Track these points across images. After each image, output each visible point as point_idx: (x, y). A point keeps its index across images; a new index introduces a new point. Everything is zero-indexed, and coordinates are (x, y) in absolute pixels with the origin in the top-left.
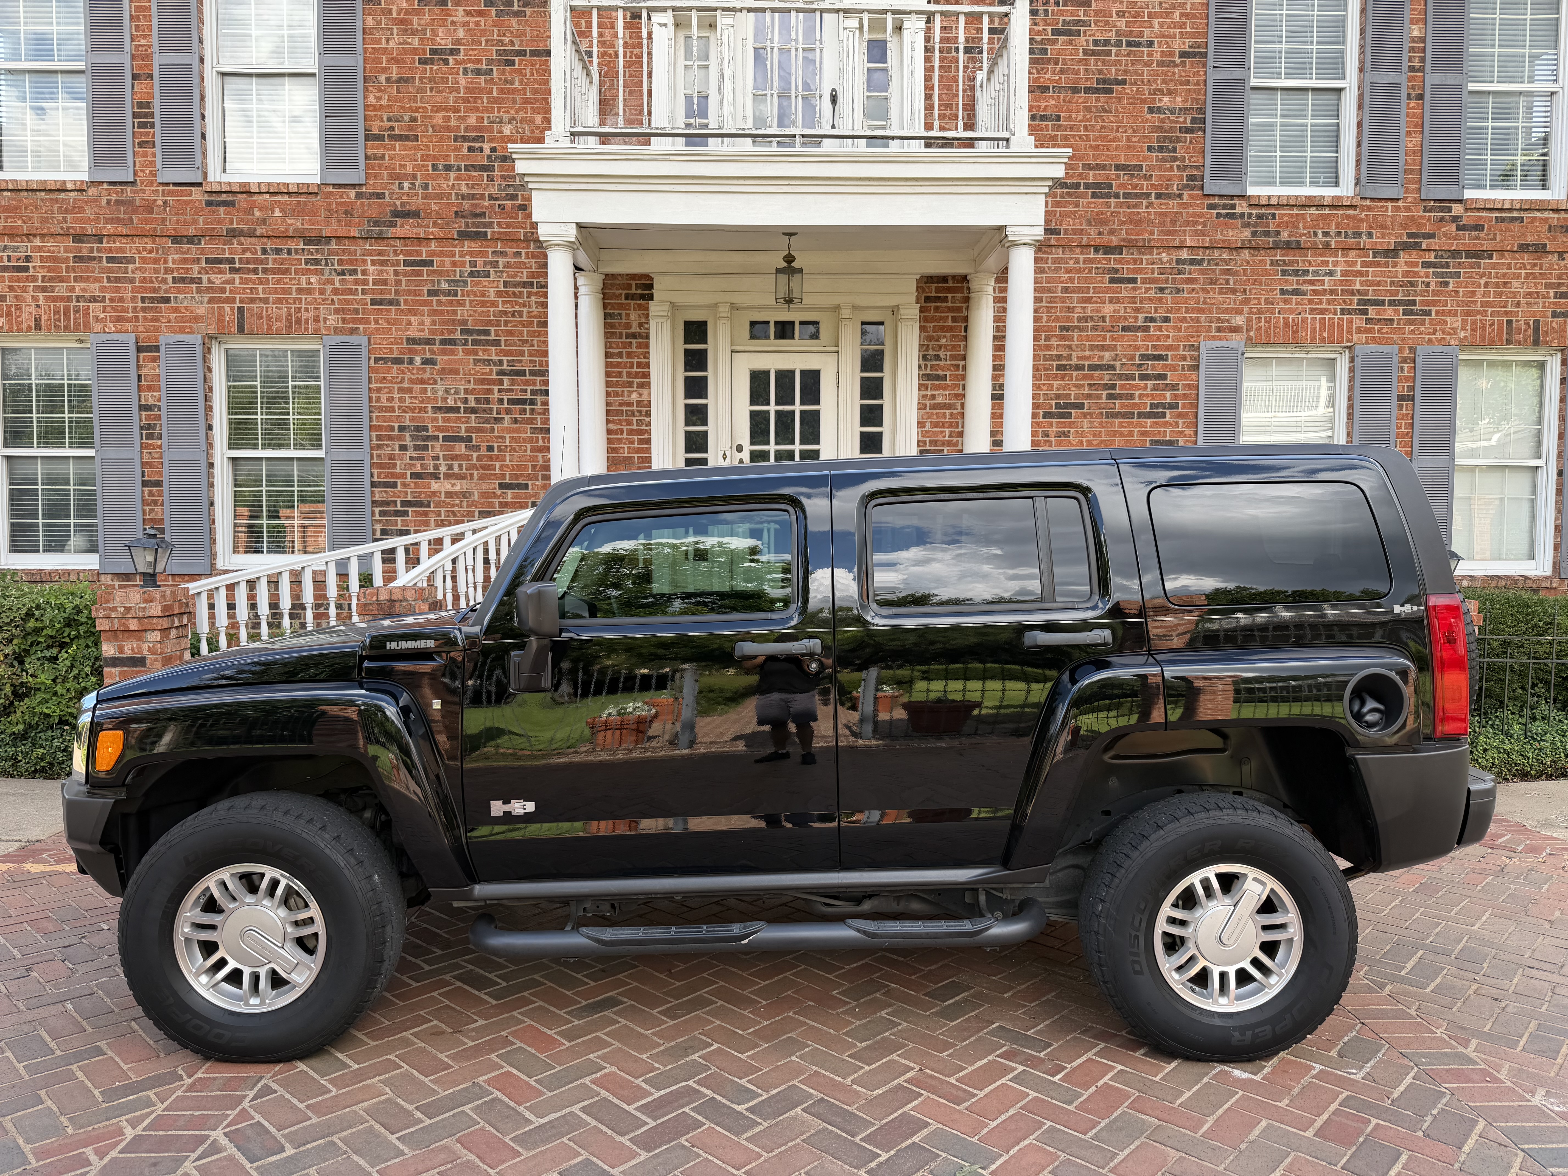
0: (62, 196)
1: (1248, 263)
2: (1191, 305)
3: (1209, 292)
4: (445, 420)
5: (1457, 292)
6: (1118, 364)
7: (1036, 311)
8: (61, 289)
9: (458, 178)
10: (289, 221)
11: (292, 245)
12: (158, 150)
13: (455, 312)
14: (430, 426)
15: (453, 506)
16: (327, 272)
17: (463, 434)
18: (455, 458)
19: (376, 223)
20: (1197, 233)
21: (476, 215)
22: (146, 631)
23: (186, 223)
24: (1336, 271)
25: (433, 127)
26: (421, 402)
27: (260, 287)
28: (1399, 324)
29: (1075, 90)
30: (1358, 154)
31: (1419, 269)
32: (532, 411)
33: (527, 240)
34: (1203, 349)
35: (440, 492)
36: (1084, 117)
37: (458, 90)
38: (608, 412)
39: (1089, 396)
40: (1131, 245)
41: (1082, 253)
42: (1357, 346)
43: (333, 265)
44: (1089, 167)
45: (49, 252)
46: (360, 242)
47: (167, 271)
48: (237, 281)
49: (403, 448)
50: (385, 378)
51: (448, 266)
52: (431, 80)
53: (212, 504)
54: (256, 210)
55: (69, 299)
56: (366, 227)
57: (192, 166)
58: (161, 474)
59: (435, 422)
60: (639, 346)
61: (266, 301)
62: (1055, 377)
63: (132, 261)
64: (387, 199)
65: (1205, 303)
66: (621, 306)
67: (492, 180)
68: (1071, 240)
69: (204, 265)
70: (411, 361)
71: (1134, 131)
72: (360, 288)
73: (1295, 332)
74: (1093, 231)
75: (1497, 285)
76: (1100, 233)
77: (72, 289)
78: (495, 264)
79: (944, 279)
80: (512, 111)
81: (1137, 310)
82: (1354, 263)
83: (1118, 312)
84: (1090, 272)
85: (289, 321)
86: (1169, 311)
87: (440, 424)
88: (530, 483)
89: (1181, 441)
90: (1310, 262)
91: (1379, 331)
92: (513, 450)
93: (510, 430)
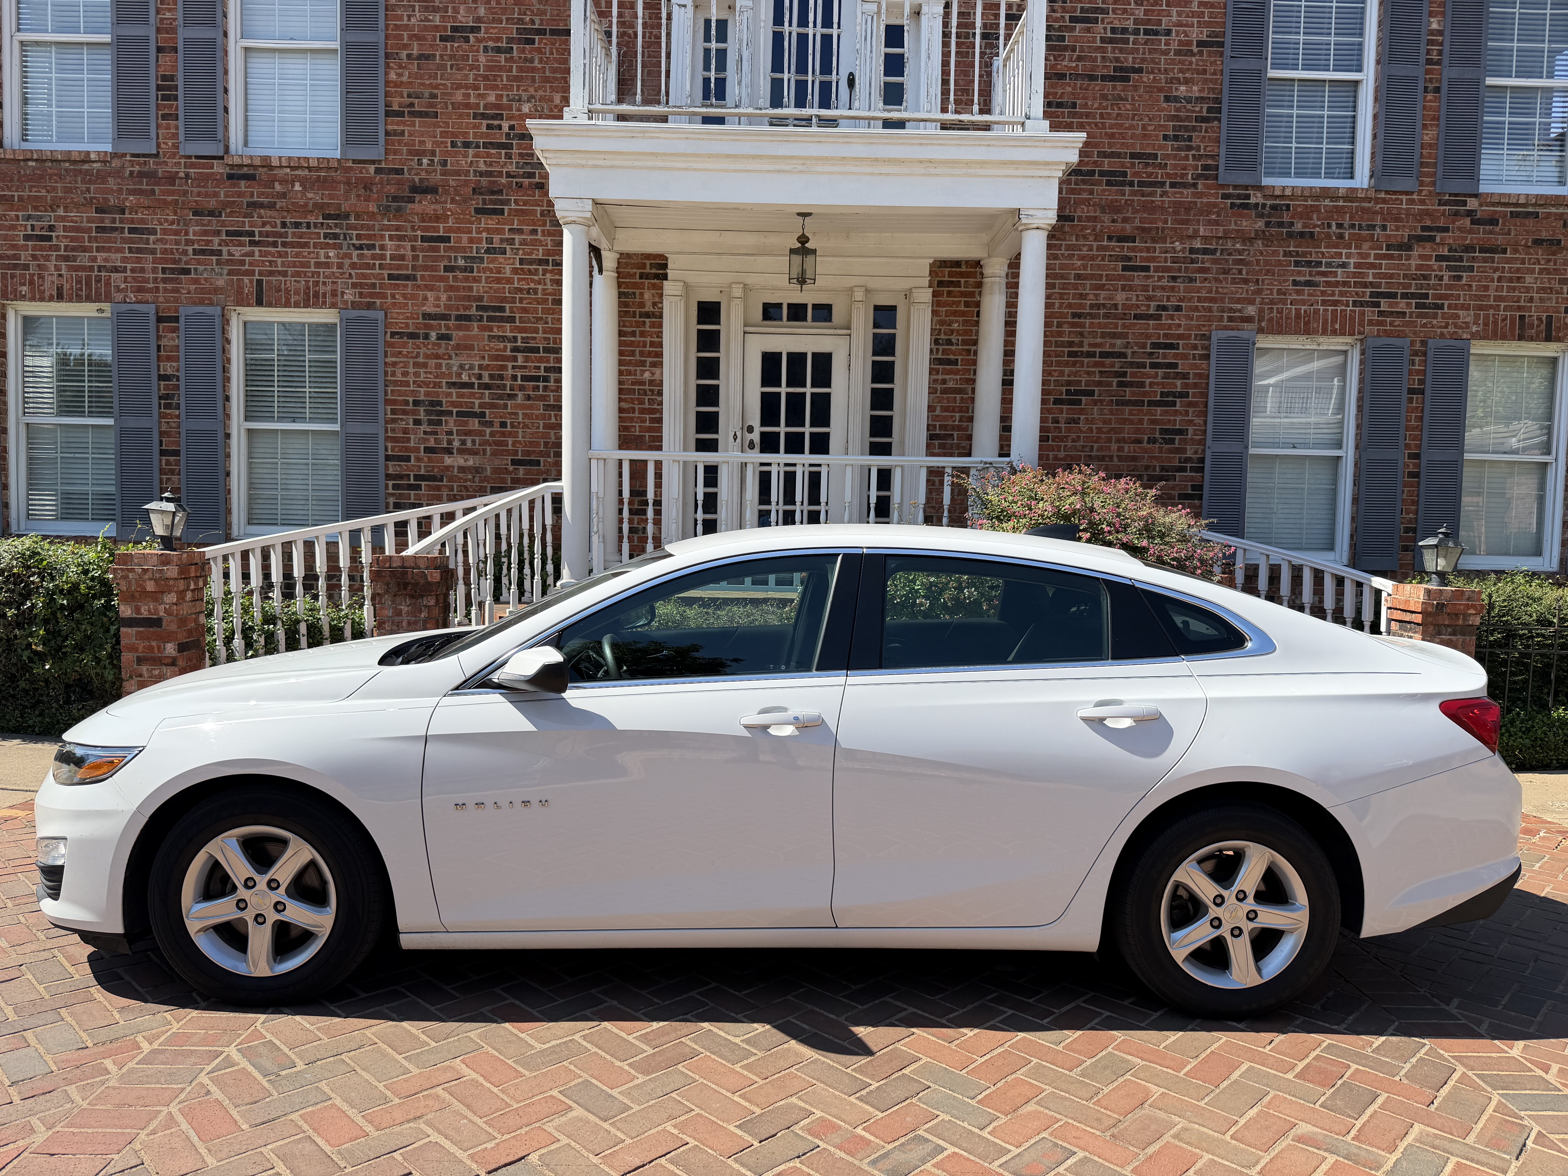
0: (86, 167)
1: (1261, 253)
2: (1204, 294)
3: (1221, 282)
4: (459, 396)
5: (1470, 286)
6: (1129, 351)
7: (1048, 297)
8: (83, 259)
9: (476, 155)
10: (310, 195)
11: (311, 219)
12: (181, 123)
13: (470, 289)
14: (444, 400)
15: (466, 481)
16: (345, 247)
17: (477, 409)
18: (468, 433)
19: (395, 199)
20: (1210, 222)
21: (493, 193)
22: (163, 592)
23: (207, 195)
24: (1349, 263)
25: (452, 104)
26: (436, 377)
27: (279, 260)
28: (1411, 317)
29: (1092, 78)
30: (1373, 146)
31: (1433, 262)
32: (545, 388)
33: (543, 218)
34: (1214, 338)
35: (453, 467)
36: (1100, 104)
37: (478, 68)
38: (621, 391)
39: (1099, 384)
40: (1145, 234)
41: (1095, 240)
42: (1369, 339)
43: (351, 239)
44: (1104, 155)
45: (72, 221)
46: (379, 217)
47: (188, 242)
48: (257, 254)
49: (417, 422)
50: (400, 353)
51: (465, 243)
52: (452, 57)
53: (228, 474)
54: (276, 184)
55: (91, 269)
56: (384, 202)
57: (214, 139)
58: (178, 443)
59: (450, 397)
60: (653, 325)
61: (284, 274)
62: (1067, 364)
63: (153, 232)
64: (406, 175)
65: (1217, 292)
66: (635, 286)
67: (510, 158)
68: (1084, 228)
69: (224, 238)
70: (427, 336)
71: (1150, 120)
72: (377, 263)
73: (1307, 323)
74: (1106, 218)
75: (1511, 280)
77: (94, 259)
78: (511, 241)
79: (957, 263)
80: (532, 90)
81: (1149, 298)
82: (1368, 256)
83: (1131, 299)
84: (1103, 260)
85: (307, 294)
86: (1180, 300)
87: (454, 399)
88: (542, 459)
89: (1191, 429)
90: (1323, 253)
91: (1391, 324)
92: (526, 426)
93: (522, 407)
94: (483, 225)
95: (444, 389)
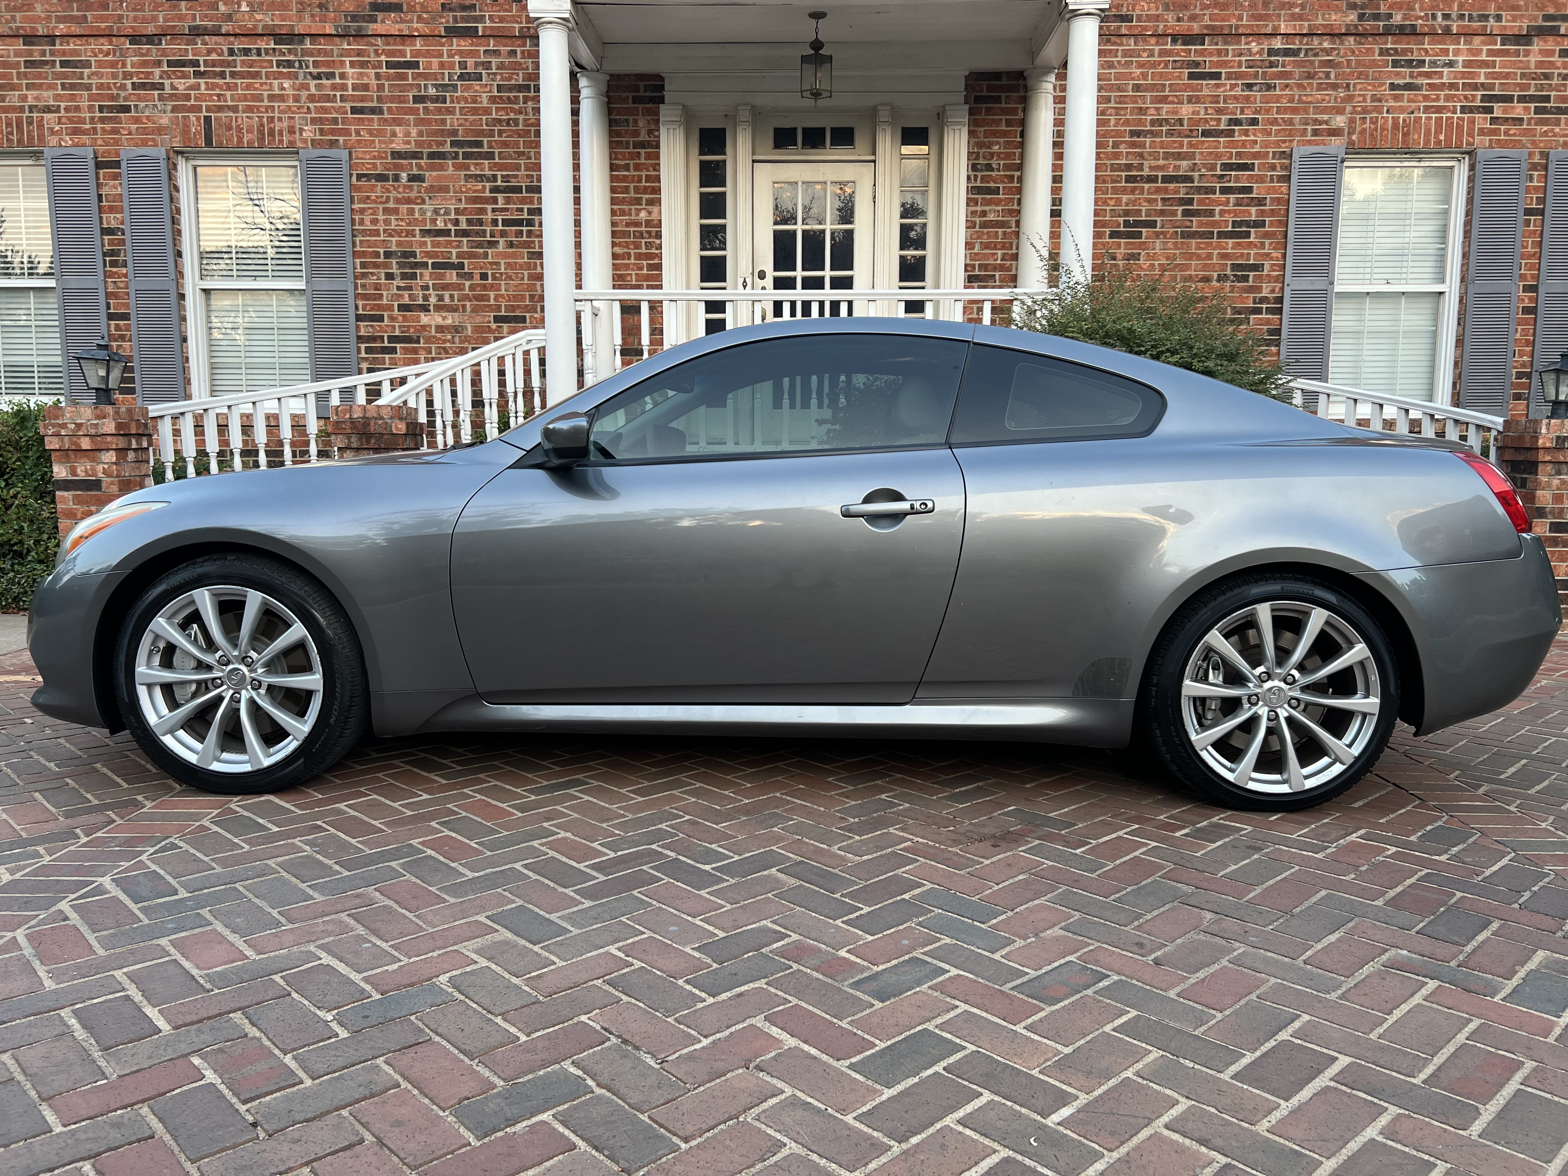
1: (1353, 52)
2: (1285, 104)
3: (1305, 88)
4: (434, 245)
6: (1196, 175)
7: (1101, 112)
8: (12, 99)
10: (258, 17)
11: (262, 44)
13: (444, 121)
14: (418, 251)
15: (445, 341)
16: (301, 76)
17: (454, 260)
18: (445, 287)
19: (354, 18)
20: (1294, 17)
21: (465, 8)
22: (100, 450)
23: (144, 20)
24: (1457, 62)
26: (408, 224)
27: (228, 93)
28: (1529, 124)
31: (1556, 58)
32: (530, 233)
33: (522, 37)
34: (1295, 156)
35: (430, 326)
38: (614, 234)
39: (1162, 213)
40: (1215, 33)
41: (1157, 44)
42: (1479, 151)
43: (307, 67)
46: (337, 39)
47: (127, 75)
48: (203, 87)
49: (390, 276)
50: (368, 197)
51: (435, 69)
53: (185, 340)
54: (220, 3)
55: (21, 109)
58: (127, 306)
59: (424, 247)
60: (648, 156)
61: (235, 109)
62: (1124, 191)
63: (87, 64)
65: (1300, 101)
66: (628, 111)
68: (1146, 28)
69: (166, 68)
70: (397, 178)
72: (338, 94)
73: (1406, 135)
74: (1170, 17)
76: (1179, 20)
77: (24, 98)
78: (487, 65)
79: (996, 75)
81: (1220, 111)
82: (1479, 52)
83: (1198, 113)
84: (1166, 67)
85: (261, 132)
86: (1257, 112)
87: (429, 249)
88: (528, 315)
89: (1267, 264)
90: (1426, 50)
91: (1506, 133)
92: (509, 278)
93: (505, 255)
94: (454, 47)
95: (418, 238)
